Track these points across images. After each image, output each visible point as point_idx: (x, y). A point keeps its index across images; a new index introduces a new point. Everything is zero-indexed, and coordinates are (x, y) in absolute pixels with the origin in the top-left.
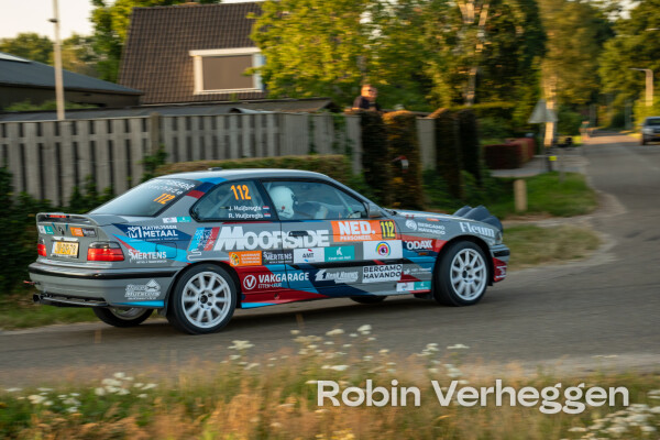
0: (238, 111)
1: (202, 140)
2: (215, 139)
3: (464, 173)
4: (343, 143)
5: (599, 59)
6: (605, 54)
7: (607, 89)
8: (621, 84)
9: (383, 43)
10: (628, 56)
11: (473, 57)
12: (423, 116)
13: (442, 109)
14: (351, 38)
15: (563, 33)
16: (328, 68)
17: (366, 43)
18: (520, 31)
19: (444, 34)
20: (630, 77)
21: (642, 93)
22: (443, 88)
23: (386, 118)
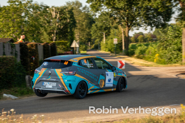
4: (14, 52)
5: (91, 29)
6: (93, 28)
7: (93, 38)
8: (97, 36)
9: (28, 22)
10: (98, 29)
11: (55, 27)
12: (40, 44)
13: (45, 42)
14: (18, 20)
15: (81, 21)
16: (11, 29)
17: (23, 22)
18: (68, 20)
19: (46, 20)
20: (99, 35)
21: (103, 39)
22: (46, 36)
23: (28, 45)
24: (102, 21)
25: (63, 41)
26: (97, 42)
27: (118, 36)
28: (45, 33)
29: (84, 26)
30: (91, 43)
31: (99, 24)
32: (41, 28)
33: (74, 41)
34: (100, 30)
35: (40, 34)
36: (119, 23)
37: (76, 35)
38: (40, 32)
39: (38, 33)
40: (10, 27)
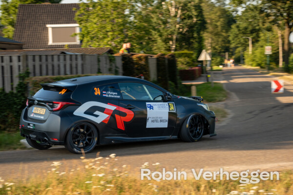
0: (65, 53)
1: (47, 66)
2: (53, 66)
3: (170, 82)
4: (114, 68)
5: (229, 32)
6: (232, 30)
7: (233, 46)
8: (239, 44)
9: (135, 23)
10: (241, 32)
11: (175, 30)
12: (151, 56)
13: (159, 53)
14: (120, 20)
15: (213, 21)
16: (110, 33)
17: (127, 23)
18: (195, 20)
19: (161, 20)
20: (242, 41)
21: (247, 48)
22: (161, 44)
23: (134, 57)
24: (247, 19)
25: (186, 51)
26: (239, 52)
27: (273, 43)
28: (159, 40)
29: (219, 29)
30: (230, 53)
31: (243, 25)
32: (153, 32)
33: (204, 51)
34: (244, 33)
35: (153, 41)
36: (274, 22)
37: (207, 41)
38: (151, 38)
39: (149, 39)
40: (108, 32)
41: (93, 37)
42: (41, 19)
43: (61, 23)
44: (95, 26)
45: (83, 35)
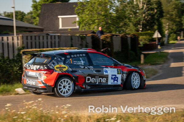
5: (182, 18)
11: (141, 18)
16: (96, 21)
22: (132, 27)
25: (149, 31)
28: (131, 24)
29: (174, 16)
38: (126, 23)
40: (95, 20)
41: (86, 24)
42: (55, 13)
43: (67, 15)
44: (87, 16)
45: (80, 22)
